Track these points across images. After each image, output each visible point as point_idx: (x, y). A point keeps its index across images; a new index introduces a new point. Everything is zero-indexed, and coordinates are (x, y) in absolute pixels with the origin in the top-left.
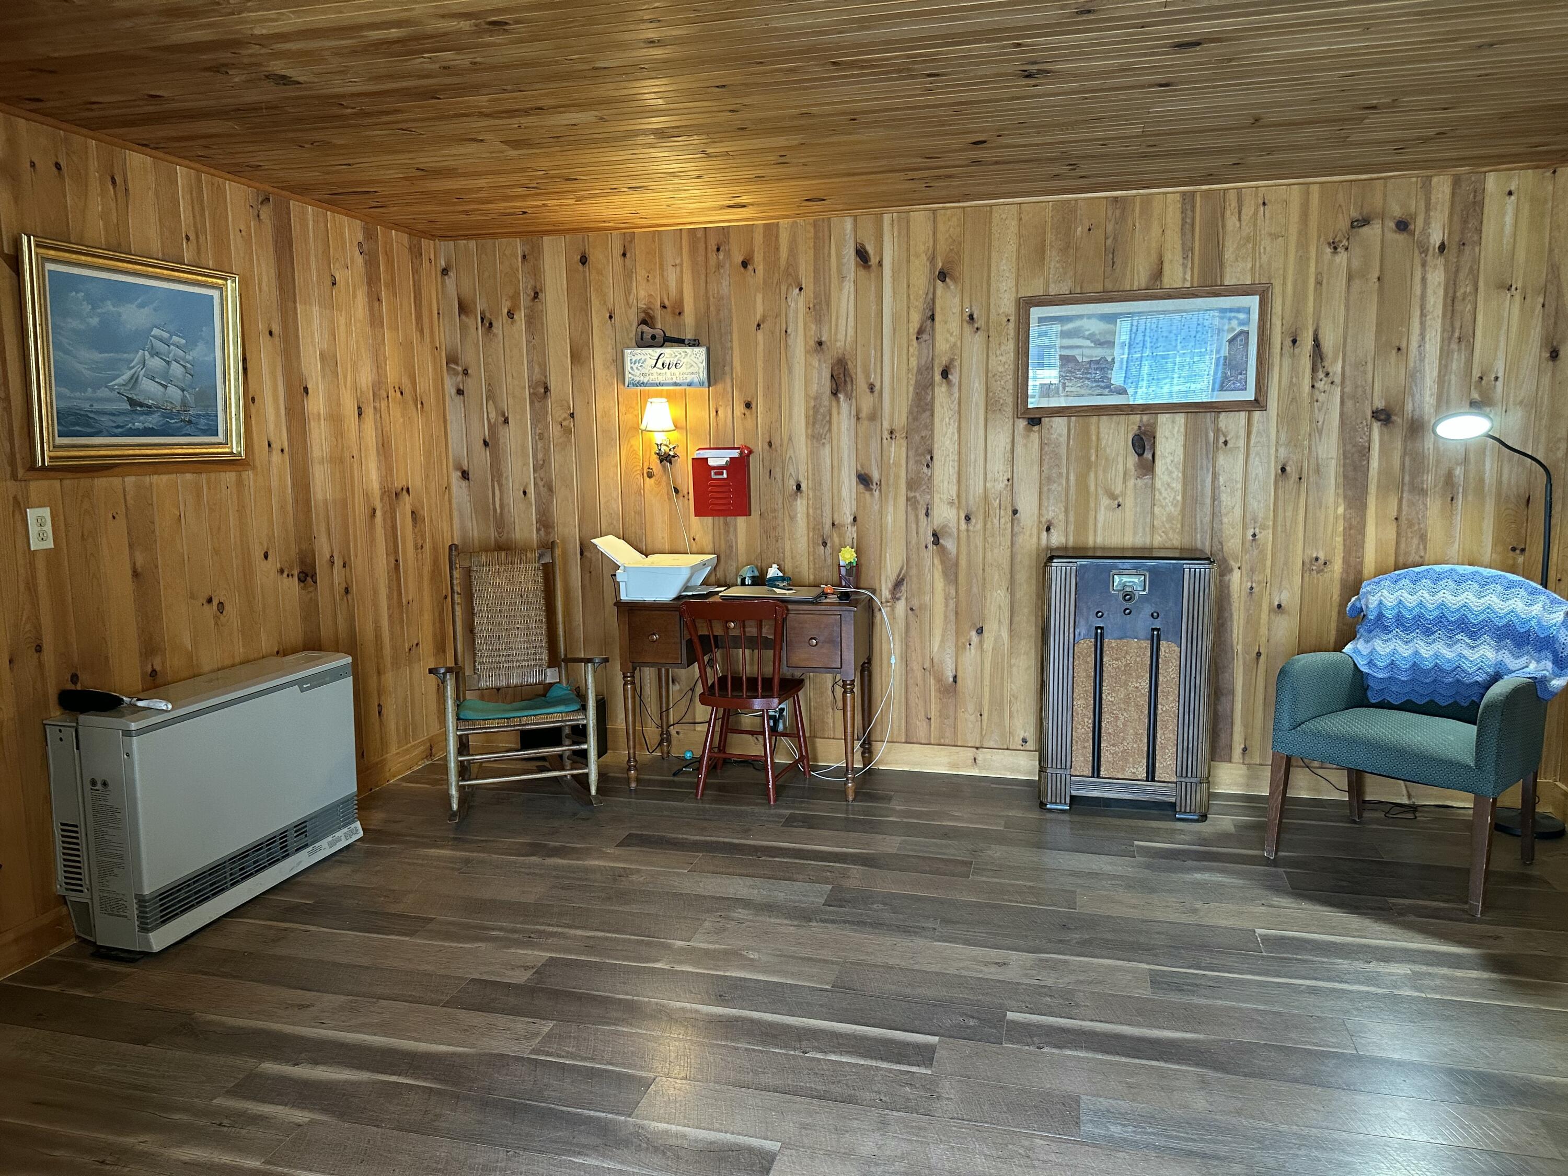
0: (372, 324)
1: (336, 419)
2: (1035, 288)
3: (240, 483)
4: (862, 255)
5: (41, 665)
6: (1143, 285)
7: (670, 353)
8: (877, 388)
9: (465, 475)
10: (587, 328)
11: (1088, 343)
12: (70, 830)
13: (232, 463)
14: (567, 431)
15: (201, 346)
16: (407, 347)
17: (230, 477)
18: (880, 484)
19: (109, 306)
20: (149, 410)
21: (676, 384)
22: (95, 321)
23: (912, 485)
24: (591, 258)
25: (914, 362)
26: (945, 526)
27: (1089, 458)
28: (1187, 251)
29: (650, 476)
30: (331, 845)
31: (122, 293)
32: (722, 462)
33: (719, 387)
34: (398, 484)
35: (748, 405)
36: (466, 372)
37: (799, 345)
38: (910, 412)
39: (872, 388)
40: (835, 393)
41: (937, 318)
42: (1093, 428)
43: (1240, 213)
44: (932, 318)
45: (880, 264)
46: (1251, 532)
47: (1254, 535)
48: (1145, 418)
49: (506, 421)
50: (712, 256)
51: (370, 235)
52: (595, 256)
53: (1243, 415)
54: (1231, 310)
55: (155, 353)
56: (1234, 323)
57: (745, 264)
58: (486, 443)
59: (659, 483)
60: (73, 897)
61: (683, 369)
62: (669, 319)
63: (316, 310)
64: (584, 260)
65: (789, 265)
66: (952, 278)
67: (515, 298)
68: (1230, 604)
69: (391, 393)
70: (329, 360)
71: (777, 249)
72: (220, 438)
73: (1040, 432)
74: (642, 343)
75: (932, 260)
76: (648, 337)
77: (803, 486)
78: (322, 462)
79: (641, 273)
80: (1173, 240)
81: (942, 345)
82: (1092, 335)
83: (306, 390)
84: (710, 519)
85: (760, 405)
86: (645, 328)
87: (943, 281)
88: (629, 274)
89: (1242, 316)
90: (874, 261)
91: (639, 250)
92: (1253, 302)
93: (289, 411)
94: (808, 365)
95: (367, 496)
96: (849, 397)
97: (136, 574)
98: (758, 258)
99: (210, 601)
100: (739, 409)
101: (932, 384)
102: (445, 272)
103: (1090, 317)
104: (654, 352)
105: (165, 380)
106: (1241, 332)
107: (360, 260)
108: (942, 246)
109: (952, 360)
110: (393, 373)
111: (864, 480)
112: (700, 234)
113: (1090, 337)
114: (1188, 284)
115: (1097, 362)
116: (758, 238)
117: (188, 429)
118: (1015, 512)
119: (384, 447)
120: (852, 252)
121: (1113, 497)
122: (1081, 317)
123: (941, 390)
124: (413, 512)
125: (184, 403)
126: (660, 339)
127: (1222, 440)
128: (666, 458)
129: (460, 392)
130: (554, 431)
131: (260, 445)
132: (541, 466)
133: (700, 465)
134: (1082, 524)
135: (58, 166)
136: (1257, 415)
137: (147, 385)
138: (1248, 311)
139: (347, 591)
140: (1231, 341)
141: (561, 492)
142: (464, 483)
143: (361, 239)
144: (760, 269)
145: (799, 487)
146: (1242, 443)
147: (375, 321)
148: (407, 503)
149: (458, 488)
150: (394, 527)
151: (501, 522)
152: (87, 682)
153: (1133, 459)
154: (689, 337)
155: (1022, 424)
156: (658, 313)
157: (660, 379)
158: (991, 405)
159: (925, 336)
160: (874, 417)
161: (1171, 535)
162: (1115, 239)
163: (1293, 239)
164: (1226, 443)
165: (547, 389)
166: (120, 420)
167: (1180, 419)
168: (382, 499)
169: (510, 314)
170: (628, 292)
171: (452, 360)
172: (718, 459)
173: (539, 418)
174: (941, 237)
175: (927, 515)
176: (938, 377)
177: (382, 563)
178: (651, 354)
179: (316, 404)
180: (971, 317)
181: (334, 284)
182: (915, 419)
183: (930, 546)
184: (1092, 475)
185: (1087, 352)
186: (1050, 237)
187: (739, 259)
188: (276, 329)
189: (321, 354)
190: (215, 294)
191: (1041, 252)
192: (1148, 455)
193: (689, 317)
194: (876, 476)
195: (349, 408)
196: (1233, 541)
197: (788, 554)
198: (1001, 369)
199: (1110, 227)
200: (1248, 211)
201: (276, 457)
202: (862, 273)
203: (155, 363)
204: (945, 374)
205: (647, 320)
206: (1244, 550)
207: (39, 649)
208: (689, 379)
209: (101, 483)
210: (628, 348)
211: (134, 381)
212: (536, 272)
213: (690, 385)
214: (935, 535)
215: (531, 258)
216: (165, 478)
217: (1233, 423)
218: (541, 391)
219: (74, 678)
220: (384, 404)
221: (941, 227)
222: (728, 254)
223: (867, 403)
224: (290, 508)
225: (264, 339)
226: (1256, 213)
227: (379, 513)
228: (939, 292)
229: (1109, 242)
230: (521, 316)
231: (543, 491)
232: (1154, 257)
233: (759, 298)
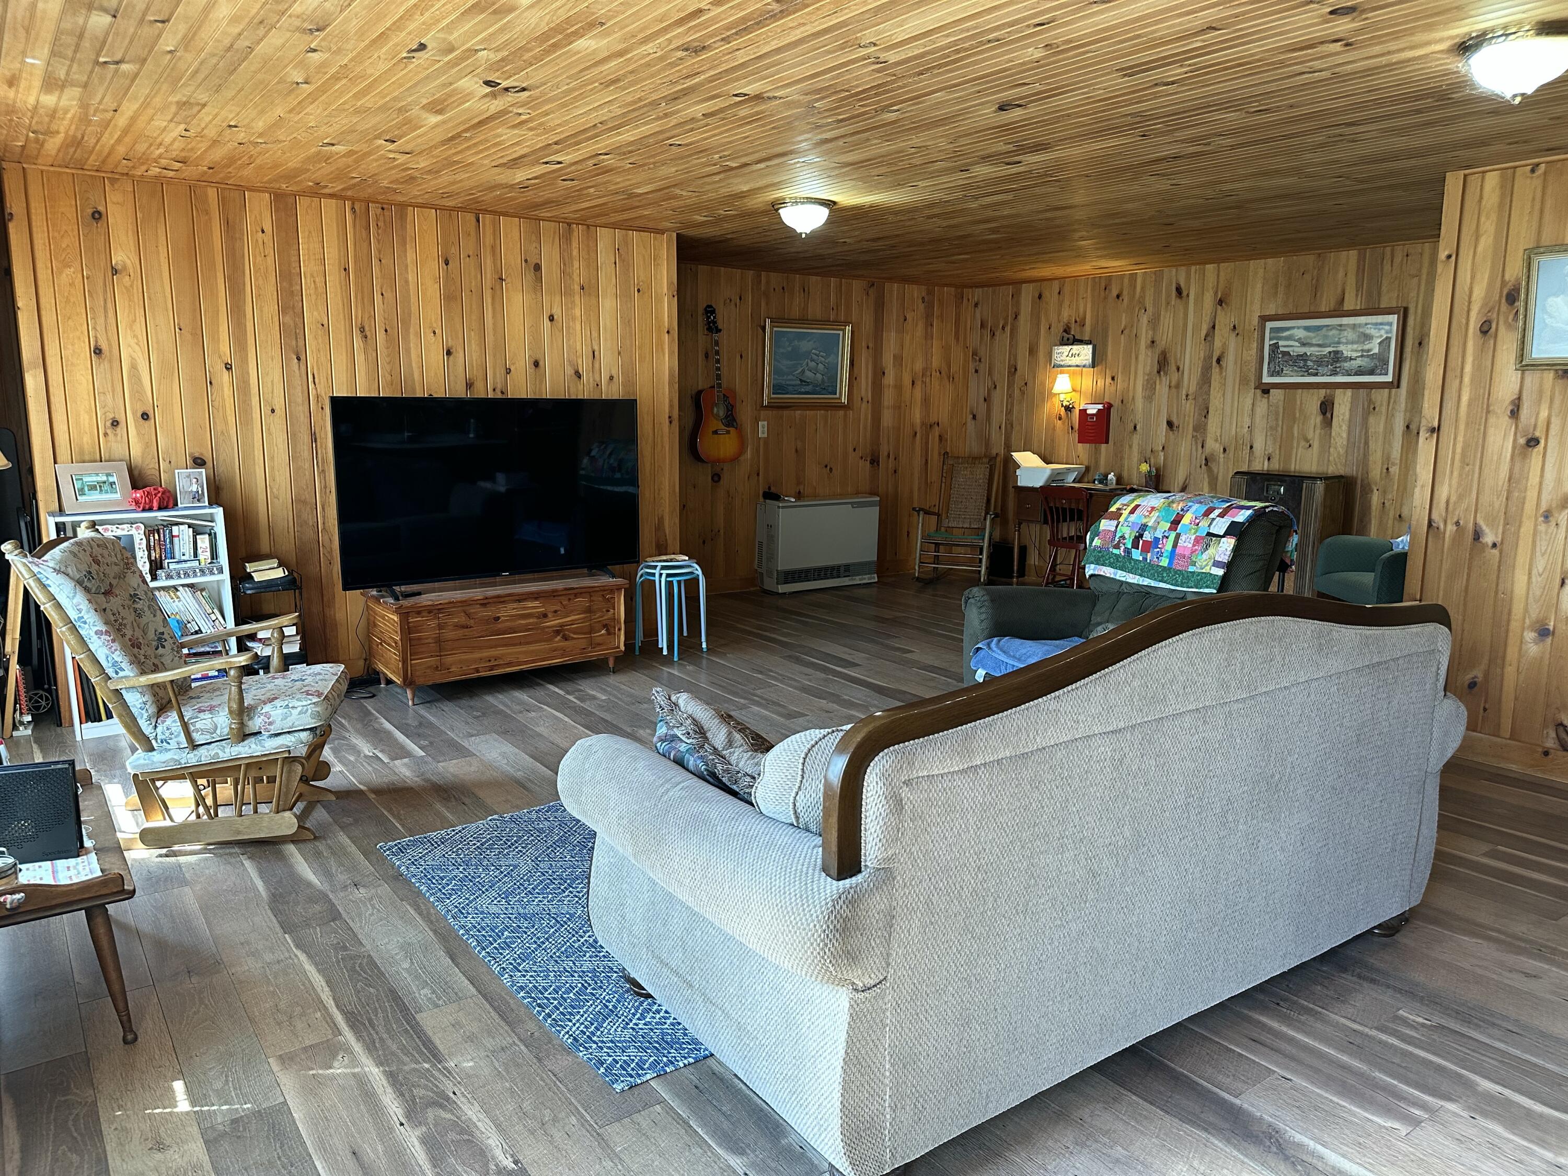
0: (926, 338)
1: (899, 387)
2: (1271, 311)
3: (845, 415)
4: (1179, 291)
5: (758, 480)
6: (1332, 309)
7: (1076, 348)
8: (1181, 369)
9: (974, 417)
10: (1038, 334)
11: (1297, 344)
12: (761, 543)
13: (842, 407)
14: (1023, 393)
15: (832, 356)
16: (946, 349)
17: (841, 413)
18: (1178, 427)
19: (796, 342)
20: (808, 384)
21: (1077, 366)
22: (790, 349)
23: (1196, 429)
24: (1044, 296)
25: (1202, 355)
26: (1212, 454)
27: (1294, 415)
28: (1359, 288)
29: (1060, 419)
30: (860, 580)
31: (801, 336)
32: (1094, 411)
33: (1099, 367)
34: (933, 419)
35: (1113, 378)
36: (980, 360)
37: (1143, 342)
38: (1198, 384)
39: (1178, 369)
40: (1159, 372)
41: (1216, 327)
42: (1298, 397)
43: (1392, 261)
44: (1214, 327)
45: (1188, 295)
46: (1386, 466)
47: (1388, 469)
48: (1328, 391)
49: (995, 387)
50: (1102, 293)
51: (930, 293)
52: (1046, 294)
53: (1387, 391)
54: (1381, 324)
55: (812, 360)
56: (1383, 332)
57: (1118, 297)
58: (985, 400)
59: (1063, 423)
60: (759, 570)
61: (1081, 358)
62: (1078, 329)
63: (893, 334)
64: (1040, 297)
65: (1141, 297)
66: (1226, 303)
67: (1006, 319)
68: (1370, 514)
69: (934, 373)
70: (898, 359)
71: (1135, 287)
72: (838, 395)
73: (1268, 398)
74: (1064, 343)
75: (1216, 293)
76: (1065, 339)
77: (1138, 427)
78: (888, 408)
79: (1067, 303)
80: (1352, 280)
81: (1218, 343)
82: (1300, 339)
83: (884, 373)
84: (1088, 445)
85: (1119, 379)
86: (1065, 334)
87: (1221, 305)
88: (1061, 304)
89: (1387, 327)
90: (1184, 294)
91: (1067, 290)
92: (1393, 318)
93: (874, 383)
94: (1147, 355)
95: (913, 425)
96: (1166, 374)
97: (796, 451)
98: (1125, 293)
99: (826, 466)
100: (1109, 380)
101: (1211, 367)
102: (976, 305)
103: (1298, 328)
104: (1068, 348)
105: (815, 371)
106: (1387, 338)
107: (922, 306)
108: (1221, 286)
109: (1223, 353)
110: (936, 362)
111: (1170, 424)
112: (1097, 280)
113: (1299, 340)
114: (1358, 308)
115: (1301, 356)
116: (1126, 281)
117: (824, 392)
118: (1251, 447)
119: (926, 401)
120: (1174, 289)
121: (1307, 441)
122: (1293, 328)
123: (1215, 369)
124: (940, 436)
125: (823, 380)
126: (1071, 341)
127: (1372, 407)
128: (1068, 409)
129: (976, 371)
130: (1017, 392)
131: (857, 399)
132: (1009, 412)
133: (1083, 412)
134: (1288, 457)
135: (783, 288)
136: (1394, 391)
137: (808, 373)
138: (1390, 324)
139: (895, 472)
140: (1380, 343)
141: (1016, 428)
142: (973, 422)
143: (924, 294)
144: (1126, 301)
145: (1135, 428)
146: (1384, 409)
147: (928, 336)
148: (936, 431)
149: (971, 424)
150: (927, 443)
151: (988, 444)
152: (773, 490)
153: (1319, 418)
154: (1087, 338)
155: (1259, 392)
156: (1073, 326)
157: (1070, 363)
158: (1244, 381)
159: (1209, 338)
160: (1178, 386)
161: (1339, 467)
162: (1317, 280)
163: (1424, 277)
164: (1374, 408)
165: (1016, 369)
166: (796, 388)
167: (1349, 392)
168: (921, 427)
169: (1003, 328)
170: (1059, 314)
171: (975, 354)
172: (1092, 410)
173: (1010, 385)
174: (1222, 278)
175: (1203, 447)
176: (1214, 363)
177: (918, 461)
178: (1066, 349)
179: (889, 379)
180: (1234, 327)
181: (905, 320)
182: (1201, 388)
183: (1203, 466)
184: (1296, 426)
185: (1296, 349)
186: (1280, 279)
187: (1115, 295)
188: (871, 345)
189: (894, 356)
190: (841, 333)
191: (1276, 286)
192: (1329, 415)
193: (1088, 327)
194: (1176, 423)
195: (907, 381)
196: (1376, 472)
197: (1126, 467)
198: (1249, 358)
199: (1315, 273)
200: (1397, 260)
201: (864, 405)
202: (1178, 301)
203: (812, 364)
204: (1218, 361)
205: (1067, 330)
206: (1381, 479)
207: (758, 475)
208: (1084, 363)
209: (786, 413)
210: (1056, 345)
211: (803, 371)
212: (1017, 304)
213: (1084, 366)
214: (1206, 459)
215: (1016, 296)
216: (812, 412)
217: (1381, 396)
218: (1013, 370)
219: (769, 488)
220: (928, 380)
221: (1222, 274)
222: (1110, 291)
223: (1175, 377)
224: (869, 428)
225: (864, 350)
226: (1402, 260)
227: (918, 435)
228: (1219, 312)
229: (1314, 281)
230: (1008, 329)
231: (1009, 426)
232: (1339, 291)
233: (1124, 315)
